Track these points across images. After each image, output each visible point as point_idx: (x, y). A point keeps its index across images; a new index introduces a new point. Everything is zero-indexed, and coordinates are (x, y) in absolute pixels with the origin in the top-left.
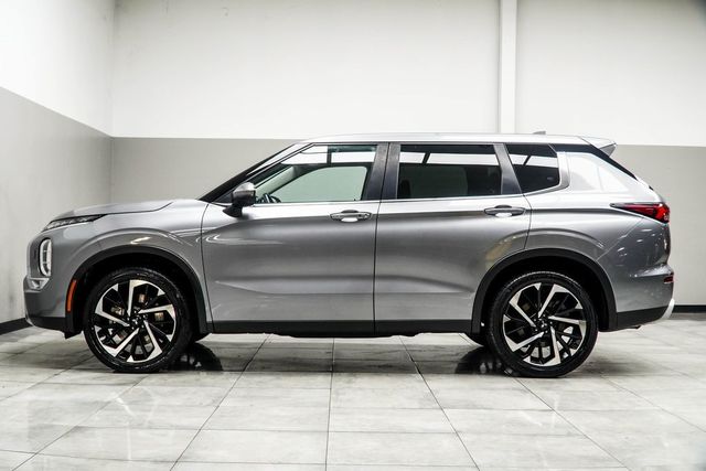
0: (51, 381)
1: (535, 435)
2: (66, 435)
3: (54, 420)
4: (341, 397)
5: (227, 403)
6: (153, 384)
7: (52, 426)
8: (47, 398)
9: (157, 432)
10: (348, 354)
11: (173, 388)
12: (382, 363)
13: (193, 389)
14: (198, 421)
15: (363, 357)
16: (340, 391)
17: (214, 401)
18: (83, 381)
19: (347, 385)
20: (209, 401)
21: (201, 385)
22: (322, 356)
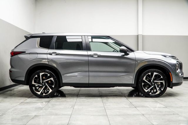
0: (25, 101)
1: (165, 115)
2: (33, 118)
3: (29, 114)
4: (106, 104)
5: (75, 107)
6: (53, 102)
7: (28, 116)
8: (25, 107)
9: (59, 116)
10: (104, 92)
11: (59, 103)
12: (114, 95)
13: (65, 103)
14: (70, 113)
15: (108, 93)
16: (106, 103)
17: (72, 107)
18: (34, 102)
19: (107, 101)
20: (71, 107)
21: (67, 102)
22: (97, 93)
